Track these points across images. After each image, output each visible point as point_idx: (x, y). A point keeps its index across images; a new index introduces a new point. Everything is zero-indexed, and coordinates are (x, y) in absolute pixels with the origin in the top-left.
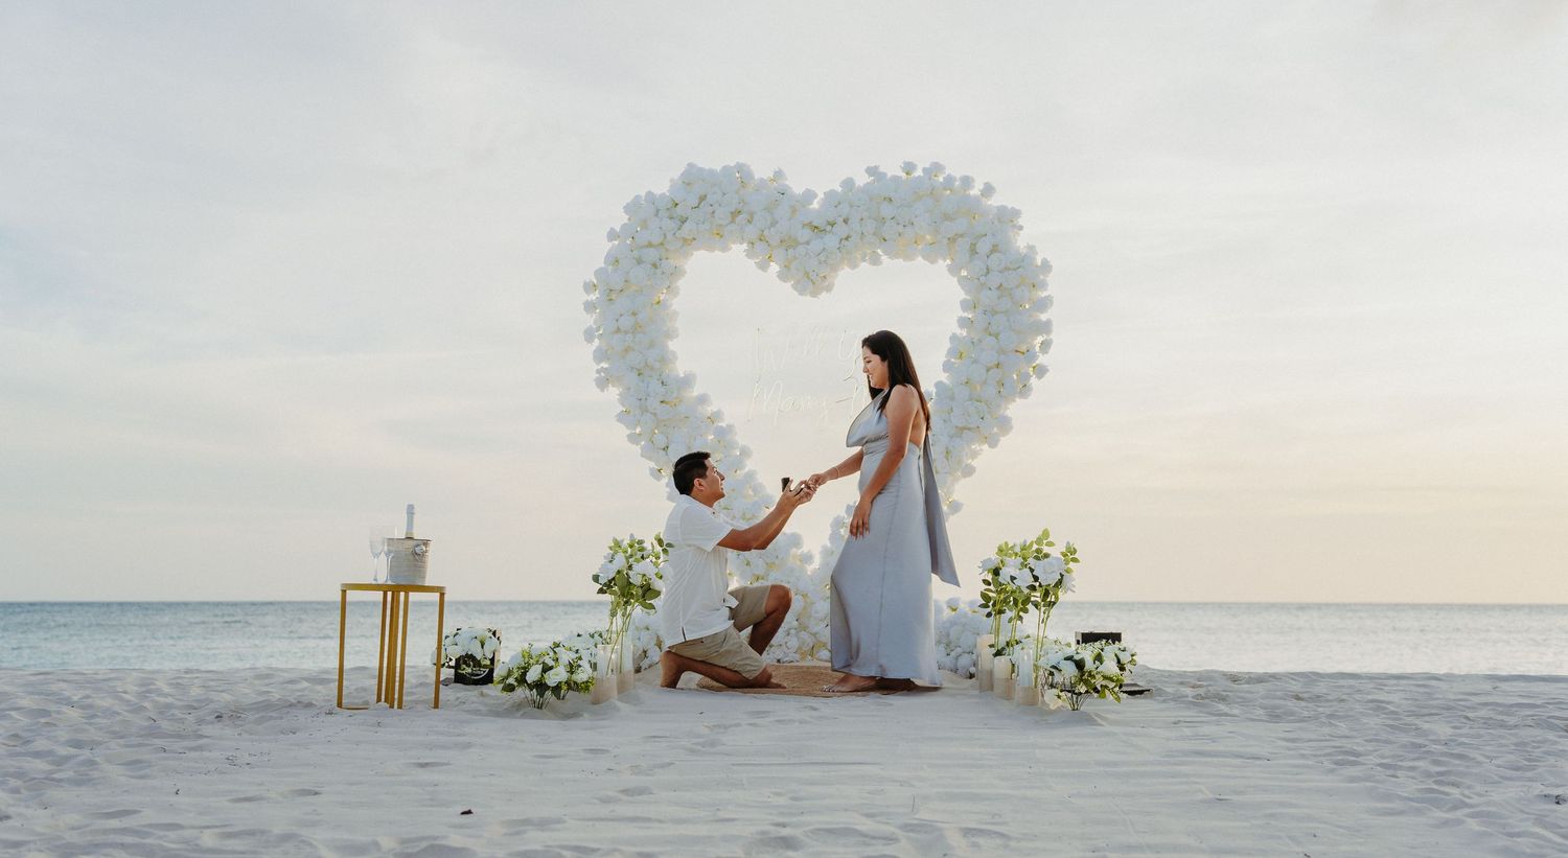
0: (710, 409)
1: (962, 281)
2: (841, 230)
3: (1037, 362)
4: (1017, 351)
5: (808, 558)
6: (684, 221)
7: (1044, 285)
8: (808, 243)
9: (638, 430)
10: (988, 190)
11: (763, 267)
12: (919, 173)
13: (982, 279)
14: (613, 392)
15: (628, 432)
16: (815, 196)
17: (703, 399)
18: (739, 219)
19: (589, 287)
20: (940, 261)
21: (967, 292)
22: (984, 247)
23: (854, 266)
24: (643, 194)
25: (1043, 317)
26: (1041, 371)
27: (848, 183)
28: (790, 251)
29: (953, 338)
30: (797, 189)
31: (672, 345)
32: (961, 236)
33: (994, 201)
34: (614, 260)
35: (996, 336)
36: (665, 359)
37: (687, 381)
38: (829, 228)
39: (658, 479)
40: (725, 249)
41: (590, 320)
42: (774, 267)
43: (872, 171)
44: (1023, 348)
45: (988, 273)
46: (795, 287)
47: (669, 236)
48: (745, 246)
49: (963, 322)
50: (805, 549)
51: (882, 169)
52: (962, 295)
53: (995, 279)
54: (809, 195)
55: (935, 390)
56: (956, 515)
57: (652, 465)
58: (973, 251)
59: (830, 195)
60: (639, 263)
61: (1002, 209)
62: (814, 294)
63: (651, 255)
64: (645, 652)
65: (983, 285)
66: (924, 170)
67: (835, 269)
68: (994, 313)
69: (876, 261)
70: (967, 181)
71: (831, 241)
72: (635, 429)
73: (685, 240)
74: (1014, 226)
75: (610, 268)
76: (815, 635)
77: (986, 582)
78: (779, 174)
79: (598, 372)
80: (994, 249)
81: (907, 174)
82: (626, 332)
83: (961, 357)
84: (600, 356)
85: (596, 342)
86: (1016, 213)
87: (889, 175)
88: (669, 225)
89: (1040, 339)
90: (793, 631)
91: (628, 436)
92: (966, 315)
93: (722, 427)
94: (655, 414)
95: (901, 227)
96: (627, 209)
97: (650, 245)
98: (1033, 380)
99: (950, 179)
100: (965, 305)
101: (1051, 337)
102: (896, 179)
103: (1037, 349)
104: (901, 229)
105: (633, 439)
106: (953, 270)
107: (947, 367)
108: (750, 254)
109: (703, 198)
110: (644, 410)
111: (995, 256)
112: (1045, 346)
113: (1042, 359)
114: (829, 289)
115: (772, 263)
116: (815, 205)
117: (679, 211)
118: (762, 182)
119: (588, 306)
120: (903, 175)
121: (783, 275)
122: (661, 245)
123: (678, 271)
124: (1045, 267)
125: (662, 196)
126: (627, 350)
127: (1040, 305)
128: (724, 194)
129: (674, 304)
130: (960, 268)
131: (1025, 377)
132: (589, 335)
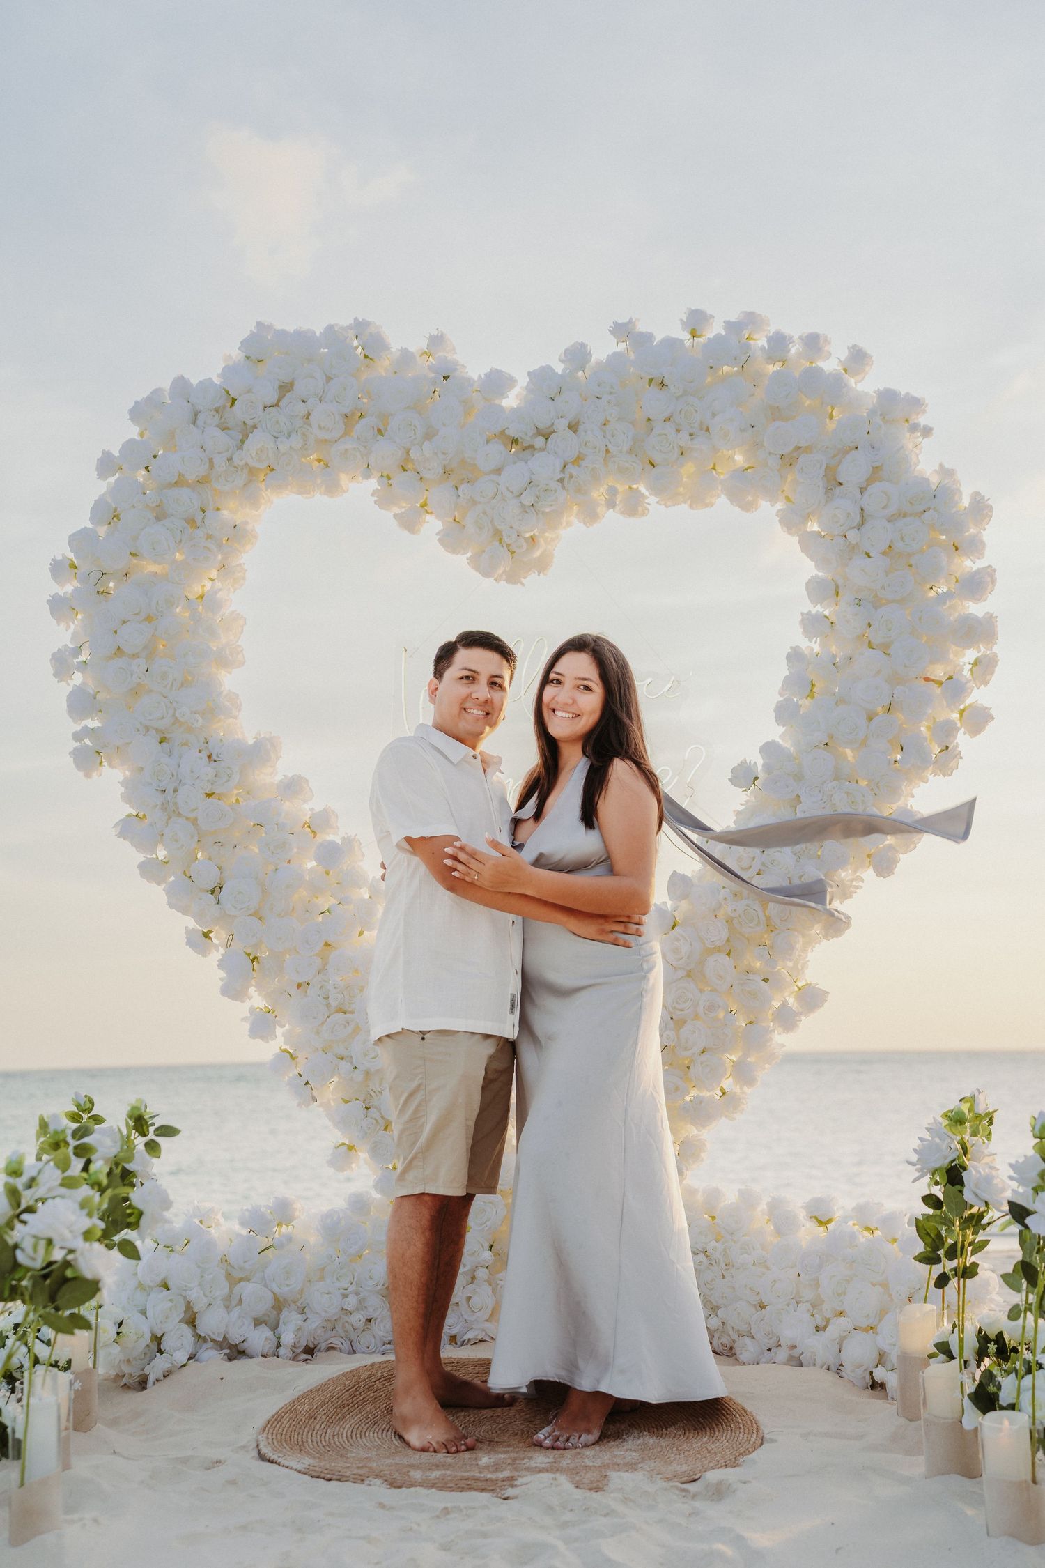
0: (307, 808)
1: (808, 544)
2: (564, 442)
3: (968, 701)
4: (927, 679)
6: (247, 431)
8: (498, 471)
9: (162, 853)
10: (858, 359)
11: (409, 523)
12: (715, 329)
13: (853, 536)
14: (113, 777)
15: (141, 857)
16: (512, 382)
17: (293, 787)
18: (360, 428)
19: (60, 569)
20: (764, 504)
21: (822, 562)
23: (591, 516)
24: (166, 385)
25: (976, 609)
26: (977, 721)
27: (578, 355)
28: (463, 488)
29: (795, 656)
30: (474, 369)
31: (229, 681)
32: (809, 449)
33: (867, 386)
34: (108, 513)
35: (885, 649)
36: (212, 709)
37: (261, 752)
38: (539, 442)
39: (203, 952)
40: (332, 488)
41: (63, 635)
42: (433, 525)
43: (622, 330)
44: (939, 672)
45: (863, 522)
46: (475, 563)
47: (219, 466)
48: (373, 484)
49: (812, 624)
51: (641, 327)
52: (808, 569)
53: (879, 535)
54: (497, 382)
55: (760, 762)
56: (813, 1016)
57: (191, 923)
58: (833, 481)
59: (541, 377)
60: (158, 519)
61: (888, 397)
62: (513, 578)
63: (184, 501)
64: (158, 1339)
65: (853, 548)
66: (729, 325)
68: (877, 603)
69: (634, 507)
70: (813, 343)
71: (544, 466)
72: (154, 851)
73: (252, 472)
74: (914, 428)
75: (102, 530)
77: (930, 1200)
78: (437, 341)
79: (77, 737)
80: (876, 473)
81: (692, 331)
82: (134, 656)
83: (811, 695)
84: (81, 704)
85: (78, 678)
86: (916, 404)
87: (658, 337)
88: (219, 441)
89: (970, 655)
91: (142, 866)
92: (818, 609)
93: (332, 843)
94: (194, 821)
95: (684, 435)
96: (137, 413)
97: (179, 482)
98: (962, 739)
99: (779, 342)
100: (817, 590)
101: (995, 649)
102: (671, 343)
103: (966, 672)
104: (683, 439)
105: (150, 870)
106: (792, 521)
107: (784, 713)
108: (384, 500)
109: (285, 388)
110: (171, 811)
111: (875, 488)
112: (984, 667)
113: (977, 696)
114: (542, 566)
115: (428, 518)
116: (511, 401)
117: (239, 413)
118: (406, 357)
119: (59, 607)
120: (685, 336)
121: (451, 540)
122: (203, 481)
123: (238, 534)
124: (981, 509)
125: (206, 385)
126: (136, 692)
127: (977, 585)
128: (329, 379)
129: (235, 600)
130: (806, 518)
131: (945, 732)
132: (62, 664)
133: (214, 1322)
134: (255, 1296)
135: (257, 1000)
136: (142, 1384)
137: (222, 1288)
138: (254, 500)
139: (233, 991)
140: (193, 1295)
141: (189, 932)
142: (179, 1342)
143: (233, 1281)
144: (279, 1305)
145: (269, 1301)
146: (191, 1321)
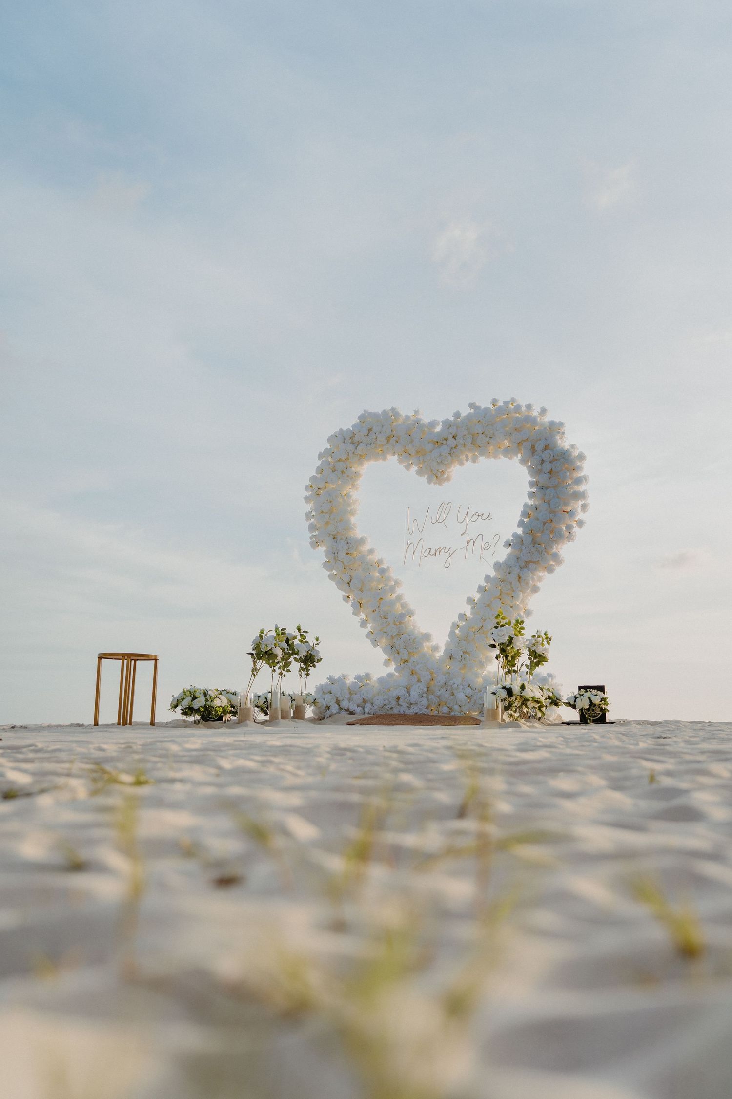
0: (376, 558)
1: (529, 470)
2: (452, 442)
3: (579, 518)
4: (564, 511)
5: (436, 648)
6: (359, 444)
7: (579, 468)
8: (431, 452)
9: (335, 572)
10: (543, 411)
11: (408, 468)
12: (501, 404)
13: (540, 467)
14: (322, 549)
15: (329, 573)
16: (439, 423)
17: (371, 551)
18: (392, 440)
19: (307, 488)
20: (515, 458)
21: (532, 475)
22: (539, 447)
23: (461, 464)
24: (337, 431)
25: (581, 489)
26: (580, 523)
27: (457, 415)
28: (422, 457)
29: (525, 505)
30: (426, 419)
31: (353, 520)
32: (527, 440)
33: (547, 418)
34: (320, 470)
35: (549, 502)
36: (348, 527)
37: (362, 541)
38: (444, 442)
39: (347, 602)
40: (385, 459)
41: (308, 507)
42: (415, 468)
43: (472, 406)
44: (568, 509)
45: (543, 463)
46: (428, 480)
47: (351, 455)
48: (396, 457)
49: (530, 495)
50: (434, 643)
51: (477, 404)
52: (529, 477)
53: (547, 467)
54: (433, 424)
55: (512, 539)
57: (343, 593)
58: (533, 450)
59: (446, 422)
60: (334, 471)
61: (552, 423)
62: (440, 483)
63: (341, 466)
65: (540, 471)
66: (504, 402)
67: (448, 466)
68: (547, 488)
69: (475, 460)
70: (529, 407)
71: (445, 450)
72: (332, 571)
73: (361, 456)
74: (560, 432)
75: (319, 476)
76: (438, 697)
78: (415, 412)
79: (311, 538)
80: (546, 447)
81: (493, 405)
82: (327, 513)
83: (528, 517)
84: (312, 528)
85: (312, 520)
86: (561, 424)
87: (483, 407)
88: (351, 448)
89: (580, 503)
90: (424, 695)
91: (329, 576)
92: (532, 490)
93: (383, 568)
94: (343, 562)
96: (329, 440)
97: (340, 460)
98: (576, 530)
99: (519, 407)
100: (532, 484)
101: (588, 501)
102: (487, 410)
103: (578, 510)
104: (488, 439)
105: (331, 577)
106: (523, 462)
107: (520, 523)
108: (400, 462)
109: (370, 430)
110: (336, 559)
111: (546, 453)
112: (584, 507)
113: (580, 516)
114: (448, 479)
115: (413, 466)
117: (356, 439)
118: (407, 417)
119: (307, 499)
120: (491, 406)
121: (420, 473)
122: (347, 459)
123: (357, 475)
124: (581, 457)
125: (348, 430)
126: (327, 523)
127: (578, 481)
128: (383, 426)
129: (355, 495)
130: (528, 461)
131: (569, 528)
132: (308, 516)
133: (345, 704)
134: (358, 699)
135: (363, 616)
136: (324, 718)
137: (348, 696)
138: (361, 464)
139: (356, 613)
140: (339, 695)
141: (343, 596)
142: (334, 709)
143: (351, 694)
144: (365, 701)
145: (362, 700)
146: (338, 702)
